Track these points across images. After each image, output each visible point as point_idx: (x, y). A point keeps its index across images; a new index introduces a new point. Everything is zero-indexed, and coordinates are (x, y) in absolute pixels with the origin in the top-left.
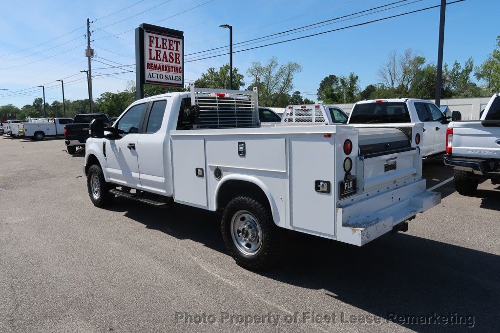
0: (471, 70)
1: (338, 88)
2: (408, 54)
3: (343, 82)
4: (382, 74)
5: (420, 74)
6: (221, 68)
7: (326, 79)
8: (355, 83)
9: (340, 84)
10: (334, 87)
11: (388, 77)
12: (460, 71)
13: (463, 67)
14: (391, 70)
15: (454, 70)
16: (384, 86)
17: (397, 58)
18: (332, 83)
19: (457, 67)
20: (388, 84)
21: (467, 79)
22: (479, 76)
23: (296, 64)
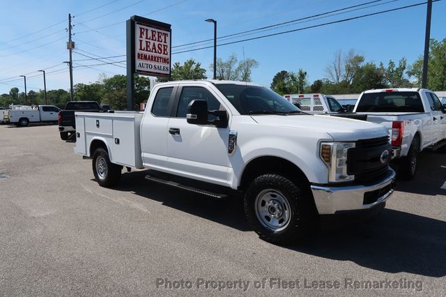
0: (404, 68)
1: (289, 83)
2: (351, 54)
3: (292, 77)
4: (329, 70)
5: (360, 71)
6: (185, 63)
7: (279, 74)
8: (304, 78)
9: (290, 79)
10: (286, 82)
11: (334, 73)
12: (395, 69)
13: (397, 66)
14: (337, 67)
15: (390, 68)
16: (329, 81)
17: (342, 57)
18: (283, 78)
19: (392, 66)
20: (333, 80)
21: (401, 76)
22: (410, 74)
23: (253, 60)
